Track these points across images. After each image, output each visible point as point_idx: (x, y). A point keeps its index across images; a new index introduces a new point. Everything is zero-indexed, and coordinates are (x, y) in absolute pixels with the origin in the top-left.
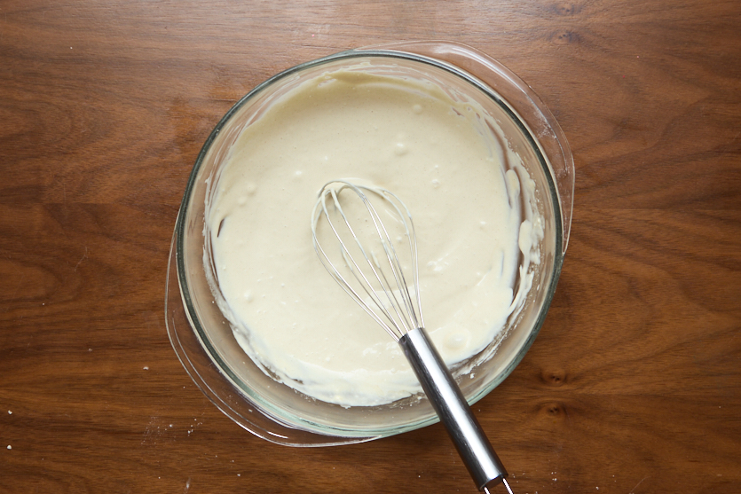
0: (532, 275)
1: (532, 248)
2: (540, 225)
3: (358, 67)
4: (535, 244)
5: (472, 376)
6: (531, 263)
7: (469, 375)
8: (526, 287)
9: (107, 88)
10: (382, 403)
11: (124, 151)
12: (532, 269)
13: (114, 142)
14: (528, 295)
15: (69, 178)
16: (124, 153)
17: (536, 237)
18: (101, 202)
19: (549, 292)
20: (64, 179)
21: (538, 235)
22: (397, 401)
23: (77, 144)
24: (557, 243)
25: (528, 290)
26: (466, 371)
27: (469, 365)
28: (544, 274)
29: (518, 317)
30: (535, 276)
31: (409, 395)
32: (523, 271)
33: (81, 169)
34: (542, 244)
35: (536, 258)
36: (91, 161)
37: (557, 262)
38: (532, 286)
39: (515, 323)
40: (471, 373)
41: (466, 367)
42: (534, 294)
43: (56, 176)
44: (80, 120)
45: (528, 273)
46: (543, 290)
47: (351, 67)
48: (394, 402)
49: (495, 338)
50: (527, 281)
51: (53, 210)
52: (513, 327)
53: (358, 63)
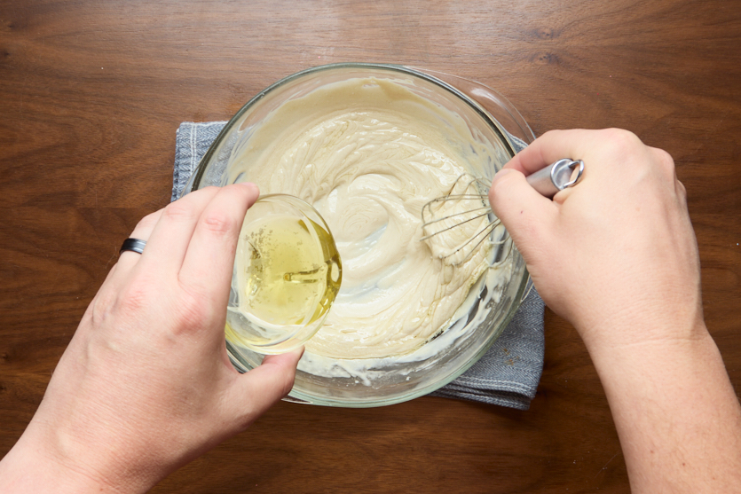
0: (488, 311)
1: (496, 287)
2: (510, 271)
3: (402, 81)
4: (501, 285)
5: (408, 379)
6: (492, 300)
7: (406, 377)
8: (480, 318)
9: (135, 105)
10: (323, 375)
11: (150, 161)
12: (491, 306)
13: (141, 153)
14: (480, 326)
15: (100, 185)
16: (149, 162)
17: (503, 279)
18: (129, 207)
19: (498, 330)
20: (96, 186)
21: (505, 278)
22: (337, 378)
23: (108, 154)
24: (519, 290)
25: (481, 322)
26: (404, 373)
27: (408, 369)
28: (499, 313)
29: (465, 341)
30: (491, 312)
31: (349, 376)
32: (483, 304)
33: (112, 177)
34: (507, 286)
35: (497, 297)
36: (120, 169)
37: (514, 306)
38: (486, 320)
39: (460, 346)
40: (408, 375)
41: (406, 369)
42: (484, 327)
43: (89, 183)
44: (110, 133)
45: (486, 307)
46: (493, 326)
47: (396, 80)
48: (333, 378)
49: (439, 353)
50: (483, 313)
51: (86, 213)
52: (457, 349)
53: (403, 79)
